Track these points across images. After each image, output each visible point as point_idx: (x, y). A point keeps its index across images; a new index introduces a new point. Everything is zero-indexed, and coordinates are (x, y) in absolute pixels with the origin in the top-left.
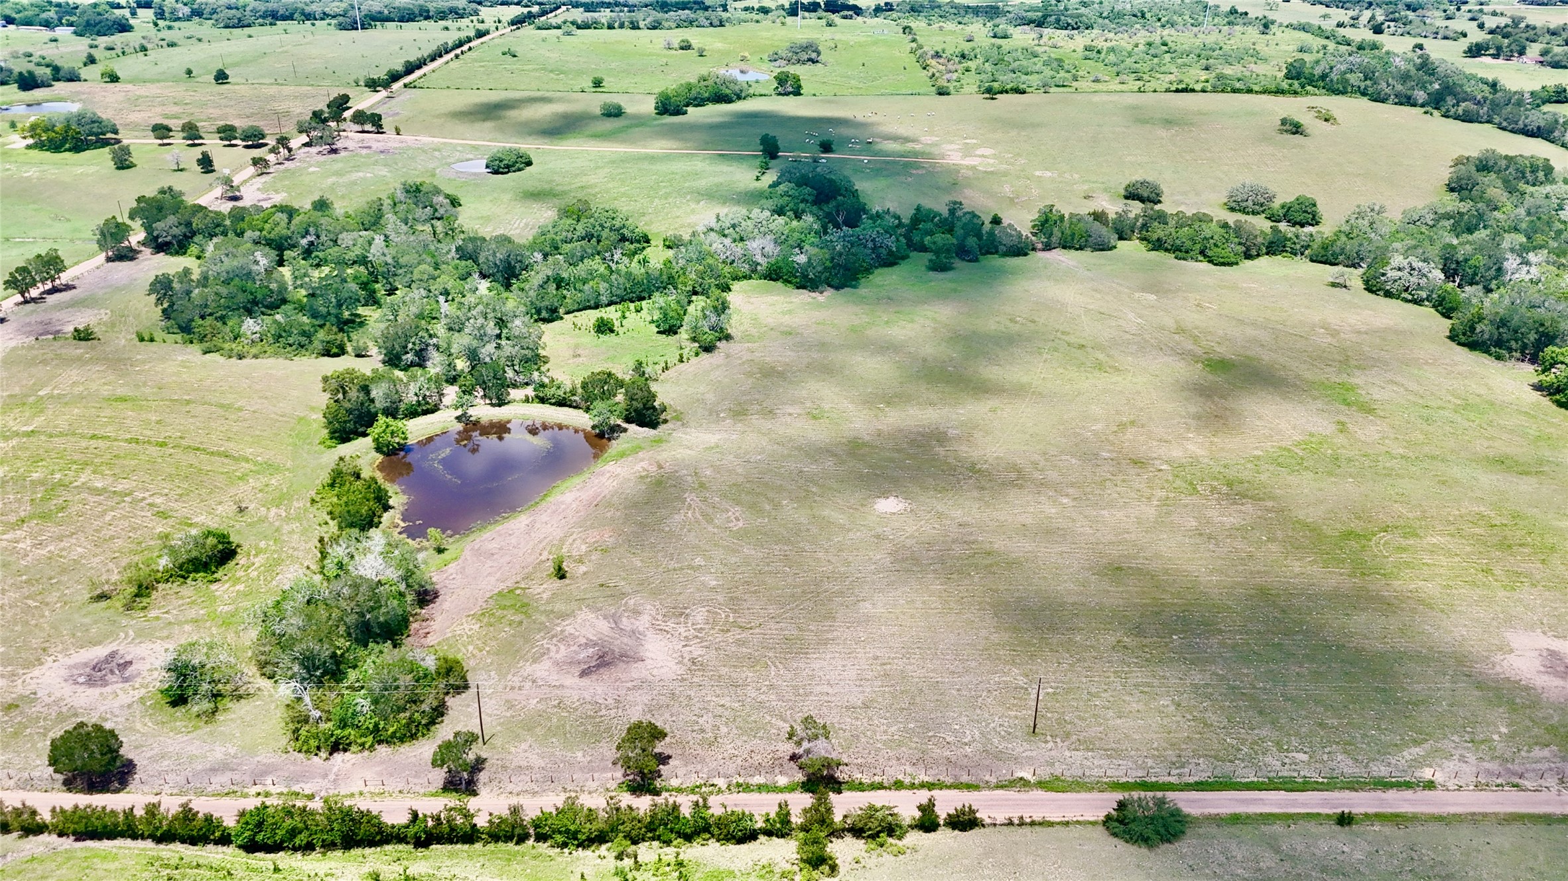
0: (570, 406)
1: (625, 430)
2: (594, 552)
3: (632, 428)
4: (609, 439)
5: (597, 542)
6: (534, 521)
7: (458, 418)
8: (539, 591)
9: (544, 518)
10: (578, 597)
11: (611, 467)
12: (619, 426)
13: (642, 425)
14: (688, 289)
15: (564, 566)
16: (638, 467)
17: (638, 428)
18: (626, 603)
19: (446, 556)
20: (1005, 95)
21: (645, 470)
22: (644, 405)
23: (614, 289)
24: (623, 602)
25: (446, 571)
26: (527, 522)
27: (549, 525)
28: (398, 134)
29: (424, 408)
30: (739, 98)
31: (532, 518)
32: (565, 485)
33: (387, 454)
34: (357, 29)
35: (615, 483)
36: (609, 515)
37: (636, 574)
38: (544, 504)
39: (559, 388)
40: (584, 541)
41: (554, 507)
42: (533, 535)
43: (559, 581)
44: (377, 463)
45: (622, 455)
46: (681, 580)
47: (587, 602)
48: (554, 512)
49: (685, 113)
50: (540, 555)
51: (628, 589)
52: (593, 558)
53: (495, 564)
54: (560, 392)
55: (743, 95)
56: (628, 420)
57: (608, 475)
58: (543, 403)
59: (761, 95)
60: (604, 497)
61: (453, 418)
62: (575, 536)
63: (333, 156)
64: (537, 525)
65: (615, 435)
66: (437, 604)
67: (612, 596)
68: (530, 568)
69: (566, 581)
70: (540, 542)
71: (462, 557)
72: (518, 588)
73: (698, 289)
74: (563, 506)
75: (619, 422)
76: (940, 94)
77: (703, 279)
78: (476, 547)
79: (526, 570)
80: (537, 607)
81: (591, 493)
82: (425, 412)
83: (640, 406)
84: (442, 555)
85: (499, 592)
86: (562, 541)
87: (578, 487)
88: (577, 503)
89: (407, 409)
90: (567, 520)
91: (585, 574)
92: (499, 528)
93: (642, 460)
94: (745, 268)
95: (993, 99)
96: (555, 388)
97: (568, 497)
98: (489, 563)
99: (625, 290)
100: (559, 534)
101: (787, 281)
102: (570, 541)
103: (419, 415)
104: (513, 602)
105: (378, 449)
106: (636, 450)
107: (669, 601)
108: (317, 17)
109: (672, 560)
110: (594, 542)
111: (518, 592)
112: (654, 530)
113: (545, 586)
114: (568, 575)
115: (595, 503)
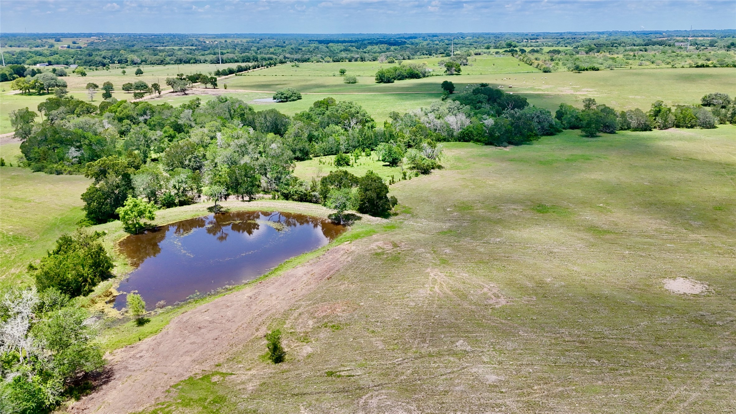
0: (310, 201)
1: (359, 218)
2: (323, 329)
3: (366, 217)
4: (344, 225)
5: (327, 316)
6: (259, 293)
7: (210, 209)
8: (244, 378)
9: (271, 290)
10: (296, 391)
11: (345, 246)
12: (353, 215)
13: (374, 214)
14: (405, 140)
15: (284, 344)
16: (373, 246)
17: (371, 217)
18: (366, 403)
19: (146, 328)
20: (586, 72)
21: (380, 248)
22: (378, 195)
23: (350, 142)
24: (362, 401)
25: (138, 346)
26: (250, 294)
27: (274, 298)
28: (226, 89)
29: (181, 199)
30: (424, 76)
31: (257, 290)
32: (298, 260)
33: (135, 233)
34: (219, 63)
35: (350, 259)
36: (342, 287)
37: (378, 359)
38: (273, 276)
39: (301, 185)
40: (312, 315)
41: (283, 280)
42: (254, 307)
43: (274, 365)
44: (122, 239)
45: (357, 237)
46: (442, 371)
47: (308, 398)
48: (282, 284)
49: (393, 82)
50: (257, 330)
51: (366, 381)
52: (322, 335)
53: (199, 340)
54: (302, 189)
55: (426, 75)
56: (362, 210)
57: (342, 252)
58: (287, 199)
59: (437, 75)
60: (338, 271)
61: (205, 209)
62: (301, 310)
63: (185, 96)
64: (261, 297)
65: (350, 222)
66: (101, 393)
67: (344, 391)
68: (241, 346)
69: (284, 366)
70: (260, 315)
71: (164, 331)
72: (217, 373)
73: (412, 143)
74: (293, 279)
75: (354, 212)
76: (545, 72)
77: (416, 136)
78: (185, 319)
79: (235, 349)
80: (235, 404)
81: (324, 267)
82: (182, 204)
83: (374, 195)
84: (141, 328)
85: (191, 378)
86: (286, 315)
87: (311, 262)
88: (309, 276)
89: (165, 200)
90: (294, 292)
91: (309, 356)
92: (217, 299)
93: (377, 240)
94: (445, 134)
95: (579, 73)
96: (298, 185)
97: (300, 271)
98: (193, 338)
99: (358, 142)
100: (283, 306)
101: (477, 141)
102: (296, 315)
103: (176, 206)
104: (203, 394)
105: (127, 229)
106: (369, 233)
107: (430, 403)
108: (202, 62)
109: (424, 342)
110: (324, 317)
111: (215, 379)
112: (397, 305)
113: (253, 372)
114: (287, 357)
115: (328, 276)
